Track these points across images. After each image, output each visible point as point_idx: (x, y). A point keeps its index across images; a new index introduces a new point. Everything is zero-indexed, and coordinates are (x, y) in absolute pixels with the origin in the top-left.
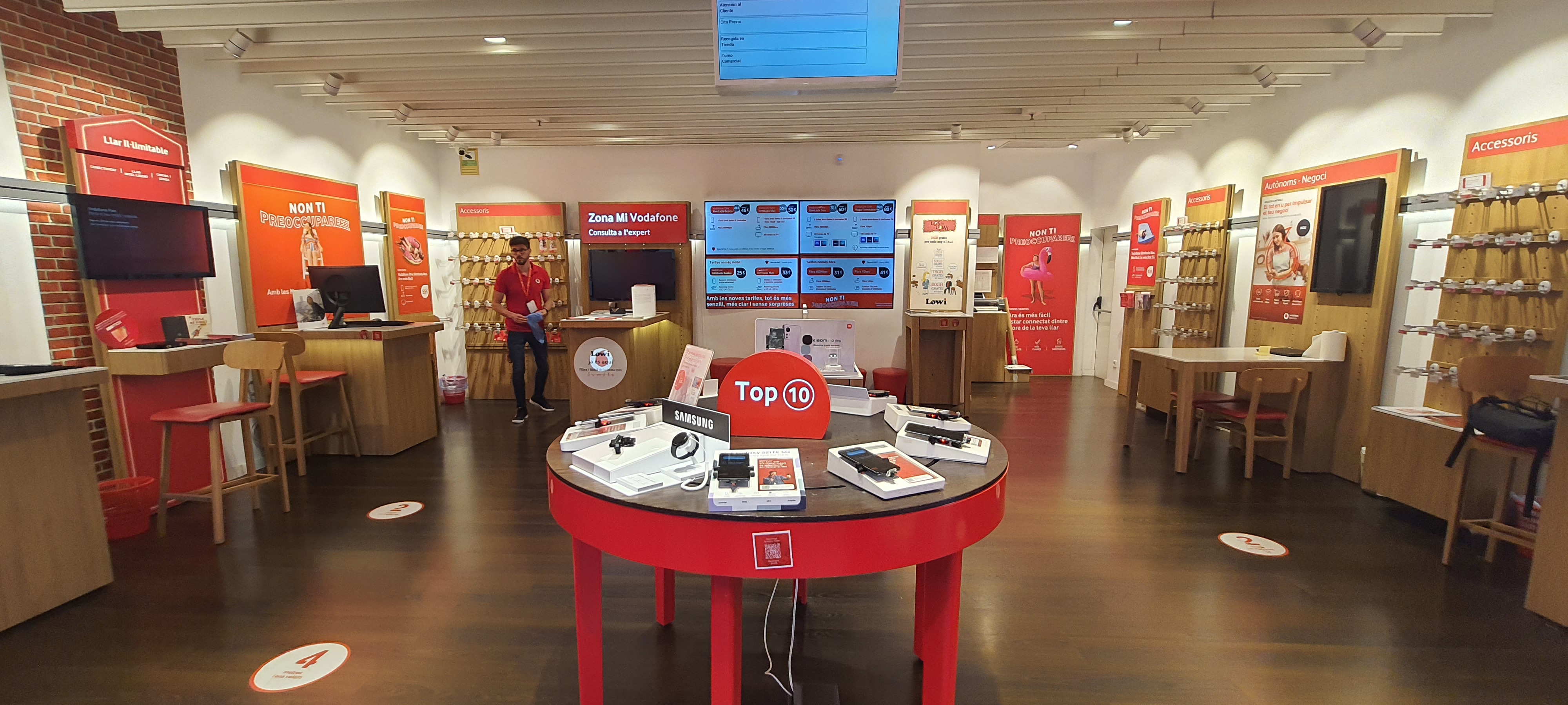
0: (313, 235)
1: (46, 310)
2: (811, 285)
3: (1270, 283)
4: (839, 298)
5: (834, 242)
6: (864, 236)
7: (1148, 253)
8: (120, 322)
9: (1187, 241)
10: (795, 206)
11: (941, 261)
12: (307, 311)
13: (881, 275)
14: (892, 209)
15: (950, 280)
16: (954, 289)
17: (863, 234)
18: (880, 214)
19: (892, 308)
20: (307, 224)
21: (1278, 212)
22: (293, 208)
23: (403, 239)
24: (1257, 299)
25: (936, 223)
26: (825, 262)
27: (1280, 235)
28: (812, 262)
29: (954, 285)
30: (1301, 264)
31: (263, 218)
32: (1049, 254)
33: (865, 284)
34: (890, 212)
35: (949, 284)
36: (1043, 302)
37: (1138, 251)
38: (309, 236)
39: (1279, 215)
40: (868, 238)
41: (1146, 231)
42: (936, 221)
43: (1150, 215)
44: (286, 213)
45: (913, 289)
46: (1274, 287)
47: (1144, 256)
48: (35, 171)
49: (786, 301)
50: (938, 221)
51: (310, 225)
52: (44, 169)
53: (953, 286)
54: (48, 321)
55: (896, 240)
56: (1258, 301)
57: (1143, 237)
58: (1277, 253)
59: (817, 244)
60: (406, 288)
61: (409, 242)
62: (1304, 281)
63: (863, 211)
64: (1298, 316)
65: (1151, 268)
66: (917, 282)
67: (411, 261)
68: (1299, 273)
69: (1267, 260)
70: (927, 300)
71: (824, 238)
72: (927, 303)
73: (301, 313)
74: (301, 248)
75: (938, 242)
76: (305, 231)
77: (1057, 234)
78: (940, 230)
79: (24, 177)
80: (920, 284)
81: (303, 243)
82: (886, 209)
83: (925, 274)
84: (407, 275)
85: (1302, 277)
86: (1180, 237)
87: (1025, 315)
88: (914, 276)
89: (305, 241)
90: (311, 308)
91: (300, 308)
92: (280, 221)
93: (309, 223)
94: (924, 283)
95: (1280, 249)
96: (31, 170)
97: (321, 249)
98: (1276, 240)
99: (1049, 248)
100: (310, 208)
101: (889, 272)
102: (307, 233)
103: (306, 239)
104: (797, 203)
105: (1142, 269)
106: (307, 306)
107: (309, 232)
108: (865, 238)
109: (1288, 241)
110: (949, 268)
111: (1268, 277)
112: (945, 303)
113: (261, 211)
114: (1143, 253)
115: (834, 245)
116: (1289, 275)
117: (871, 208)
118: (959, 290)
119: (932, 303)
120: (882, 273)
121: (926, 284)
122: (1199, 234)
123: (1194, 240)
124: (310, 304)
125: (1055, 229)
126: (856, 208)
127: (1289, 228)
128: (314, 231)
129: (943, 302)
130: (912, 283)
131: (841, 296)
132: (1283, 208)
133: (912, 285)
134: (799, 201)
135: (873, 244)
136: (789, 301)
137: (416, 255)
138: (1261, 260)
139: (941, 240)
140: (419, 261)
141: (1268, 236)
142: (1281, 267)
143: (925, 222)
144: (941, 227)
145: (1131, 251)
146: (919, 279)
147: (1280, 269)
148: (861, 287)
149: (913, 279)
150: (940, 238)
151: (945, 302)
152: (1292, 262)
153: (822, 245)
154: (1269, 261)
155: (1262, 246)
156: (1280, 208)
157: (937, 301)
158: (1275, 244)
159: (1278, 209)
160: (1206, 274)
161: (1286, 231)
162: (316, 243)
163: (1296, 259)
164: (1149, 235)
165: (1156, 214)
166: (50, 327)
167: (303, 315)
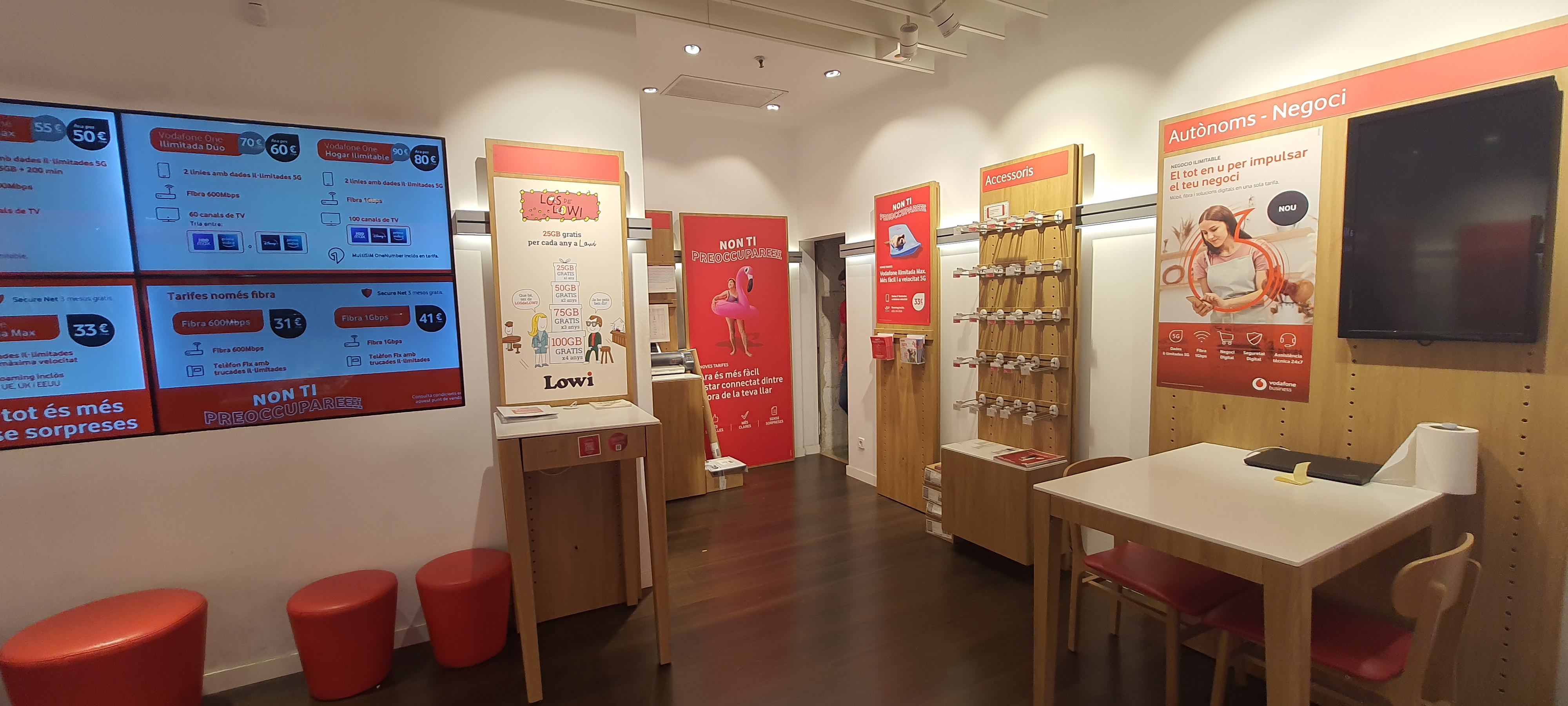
2: (195, 361)
3: (1207, 319)
4: (298, 392)
5: (264, 238)
6: (360, 224)
7: (912, 272)
9: (990, 250)
10: (102, 126)
11: (573, 288)
13: (421, 325)
14: (437, 160)
15: (596, 329)
16: (607, 349)
17: (356, 219)
18: (405, 170)
19: (464, 405)
21: (1211, 182)
24: (1172, 349)
25: (551, 199)
26: (239, 295)
27: (1222, 227)
28: (191, 296)
29: (607, 340)
30: (1291, 281)
32: (750, 277)
33: (377, 350)
34: (430, 167)
35: (595, 340)
36: (747, 353)
37: (892, 270)
39: (1214, 187)
40: (374, 231)
41: (903, 237)
42: (552, 194)
43: (910, 210)
45: (508, 356)
46: (1215, 327)
47: (904, 276)
49: (100, 418)
50: (558, 196)
53: (604, 343)
55: (455, 237)
56: (1175, 352)
57: (900, 247)
58: (1215, 260)
59: (202, 242)
62: (1302, 314)
63: (350, 159)
64: (1294, 385)
65: (921, 296)
66: (519, 339)
68: (1288, 299)
69: (1190, 275)
70: (548, 379)
71: (227, 227)
72: (548, 386)
75: (561, 244)
77: (757, 247)
78: (563, 218)
80: (526, 342)
82: (420, 160)
83: (535, 321)
85: (1296, 307)
86: (975, 244)
87: (724, 375)
88: (510, 324)
94: (536, 340)
95: (1225, 253)
98: (1210, 236)
99: (748, 268)
101: (443, 317)
104: (110, 118)
105: (904, 298)
108: (365, 231)
109: (1244, 236)
110: (592, 303)
111: (1196, 307)
112: (590, 384)
114: (901, 273)
115: (265, 248)
116: (1257, 304)
117: (374, 154)
118: (619, 352)
119: (559, 385)
120: (424, 319)
121: (540, 342)
122: (1016, 236)
123: (1006, 247)
125: (754, 238)
126: (326, 149)
127: (1247, 212)
129: (587, 381)
130: (505, 340)
131: (304, 388)
132: (1222, 175)
133: (505, 345)
134: (118, 113)
135: (389, 248)
136: (113, 417)
138: (1174, 276)
139: (568, 239)
141: (1188, 230)
142: (1231, 287)
143: (525, 196)
144: (564, 210)
145: (879, 270)
146: (523, 330)
147: (1230, 293)
148: (366, 360)
149: (506, 332)
150: (565, 236)
151: (590, 379)
152: (1262, 276)
153: (222, 247)
154: (1195, 278)
155: (1173, 247)
156: (1216, 175)
157: (571, 380)
158: (1206, 243)
159: (1208, 177)
160: (1039, 302)
161: (1238, 219)
163: (1274, 272)
164: (911, 243)
165: (922, 208)
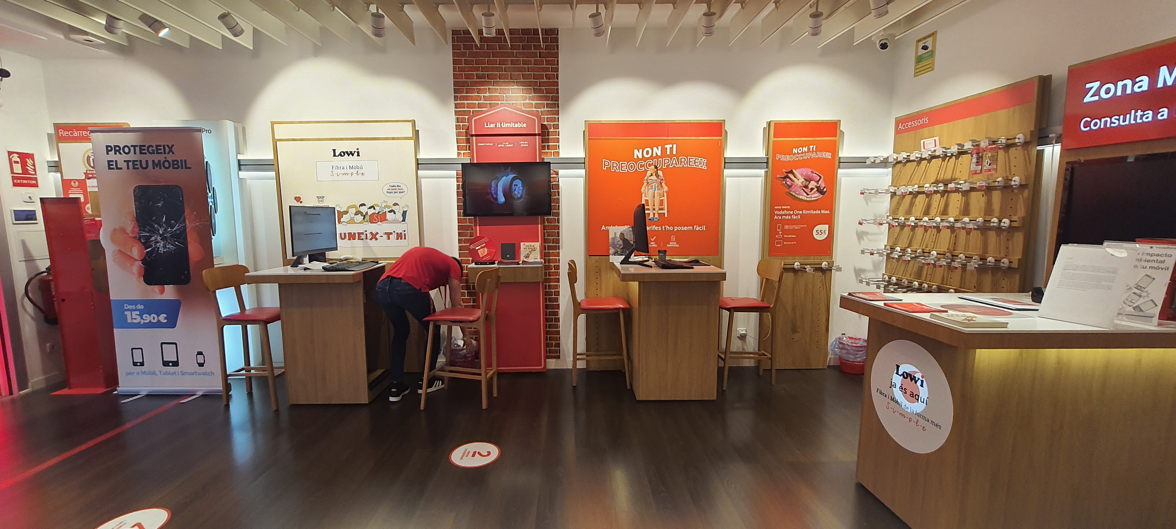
0: (657, 176)
1: (460, 234)
8: (484, 244)
12: (618, 246)
20: (653, 167)
22: (638, 154)
23: (791, 172)
31: (605, 165)
38: (654, 177)
44: (630, 158)
48: (462, 152)
51: (656, 167)
52: (467, 150)
54: (460, 241)
60: (786, 227)
61: (802, 175)
67: (801, 197)
73: (614, 248)
74: (643, 188)
76: (649, 173)
79: (456, 157)
81: (645, 184)
84: (792, 212)
89: (648, 183)
90: (622, 244)
91: (613, 243)
92: (622, 167)
93: (655, 165)
96: (460, 152)
97: (666, 188)
100: (658, 151)
102: (652, 175)
103: (649, 181)
106: (619, 241)
107: (654, 174)
113: (604, 160)
124: (621, 239)
128: (660, 173)
137: (812, 189)
140: (815, 196)
162: (661, 183)
166: (461, 245)
167: (615, 249)
